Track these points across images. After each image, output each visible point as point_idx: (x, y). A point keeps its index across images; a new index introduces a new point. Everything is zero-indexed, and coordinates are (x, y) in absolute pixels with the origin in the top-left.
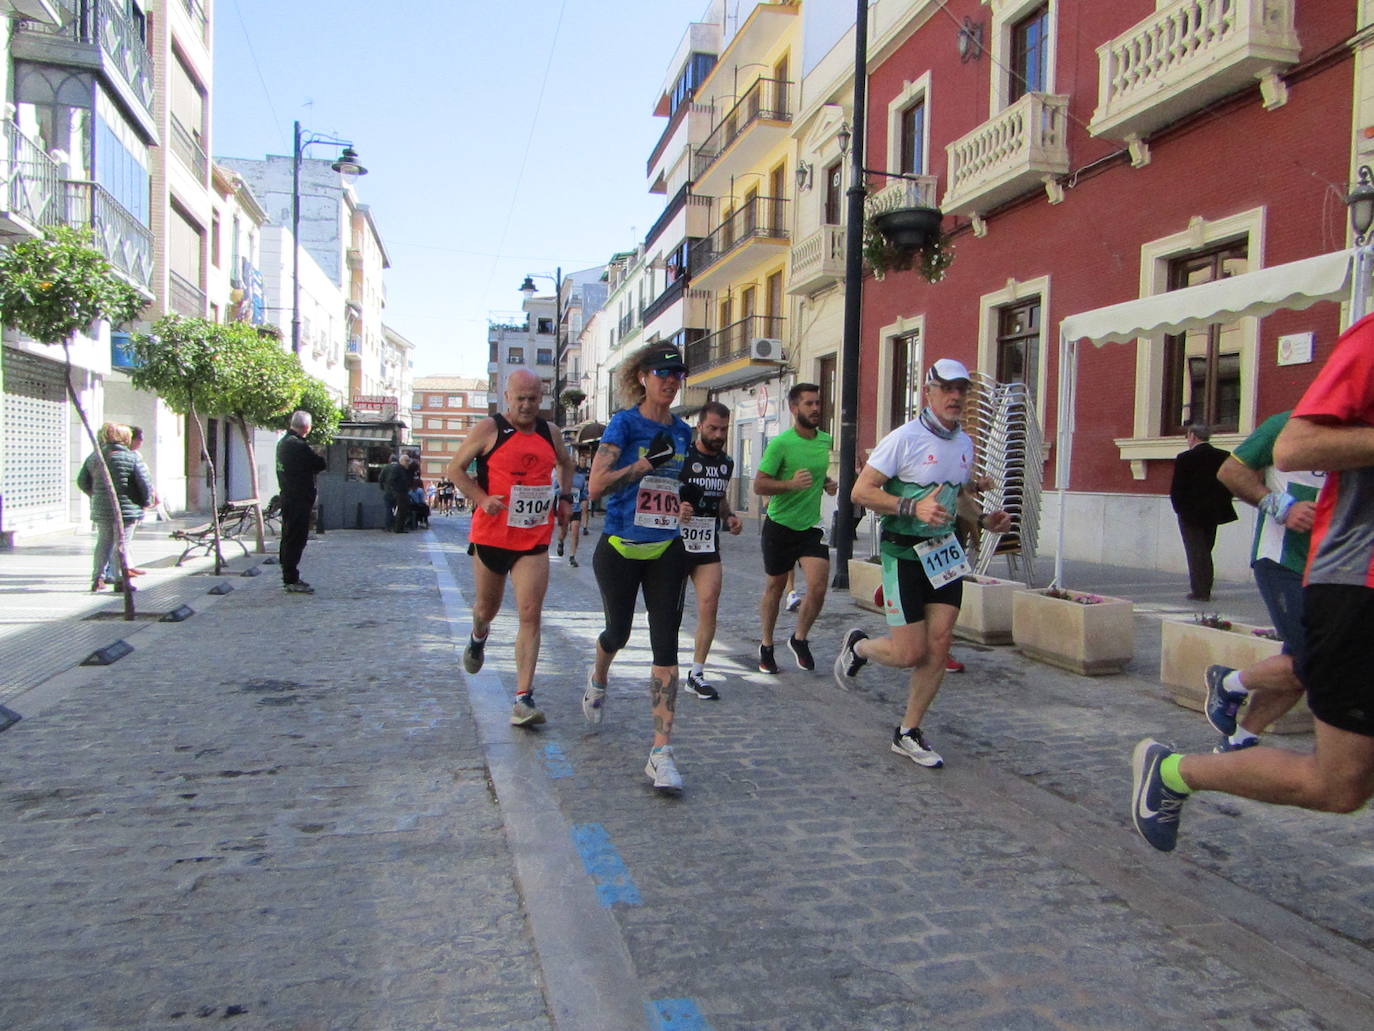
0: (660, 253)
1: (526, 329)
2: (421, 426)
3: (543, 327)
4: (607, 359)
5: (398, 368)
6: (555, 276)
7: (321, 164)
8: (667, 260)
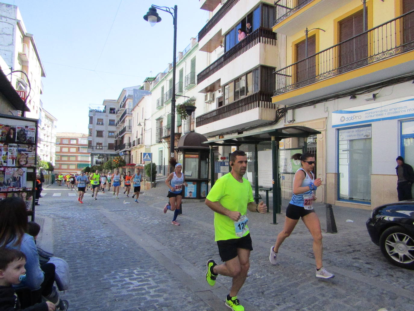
0: (221, 30)
1: (104, 112)
2: (59, 151)
3: (112, 111)
4: (152, 116)
5: (50, 128)
6: (172, 11)
7: (4, 6)
8: (226, 35)
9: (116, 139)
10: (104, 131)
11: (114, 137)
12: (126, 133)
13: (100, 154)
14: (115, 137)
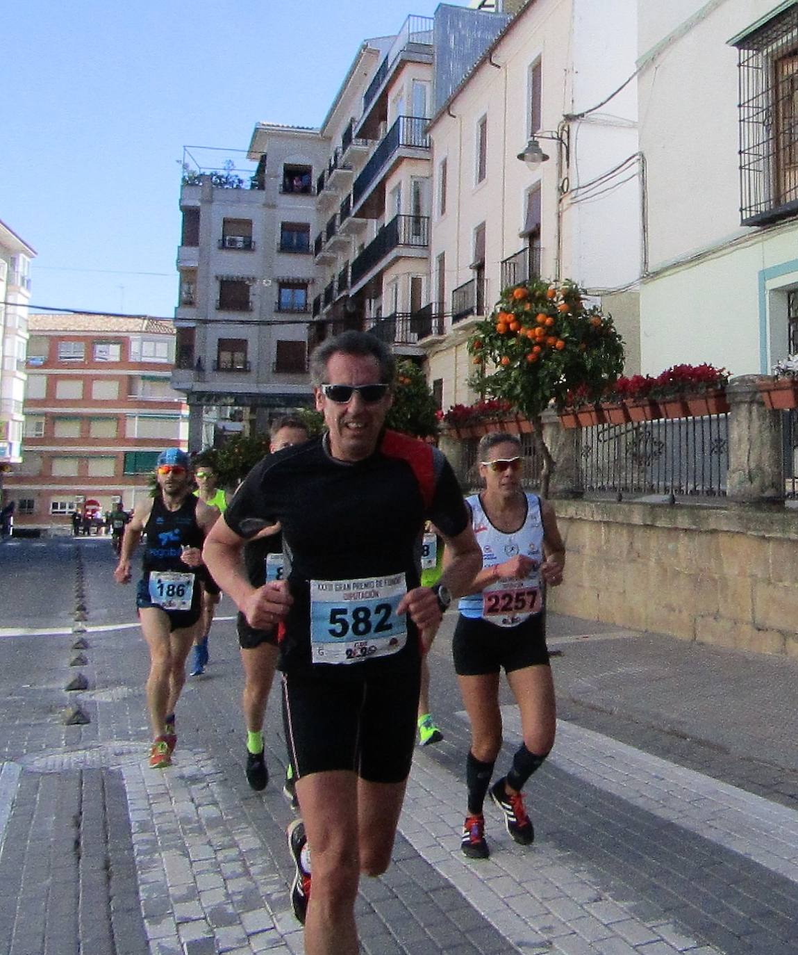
1: (258, 184)
9: (316, 318)
10: (254, 280)
11: (305, 311)
12: (397, 259)
13: (239, 399)
14: (311, 308)
